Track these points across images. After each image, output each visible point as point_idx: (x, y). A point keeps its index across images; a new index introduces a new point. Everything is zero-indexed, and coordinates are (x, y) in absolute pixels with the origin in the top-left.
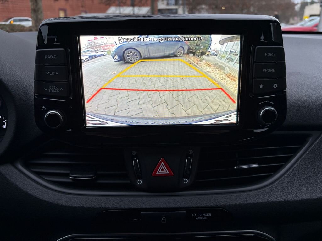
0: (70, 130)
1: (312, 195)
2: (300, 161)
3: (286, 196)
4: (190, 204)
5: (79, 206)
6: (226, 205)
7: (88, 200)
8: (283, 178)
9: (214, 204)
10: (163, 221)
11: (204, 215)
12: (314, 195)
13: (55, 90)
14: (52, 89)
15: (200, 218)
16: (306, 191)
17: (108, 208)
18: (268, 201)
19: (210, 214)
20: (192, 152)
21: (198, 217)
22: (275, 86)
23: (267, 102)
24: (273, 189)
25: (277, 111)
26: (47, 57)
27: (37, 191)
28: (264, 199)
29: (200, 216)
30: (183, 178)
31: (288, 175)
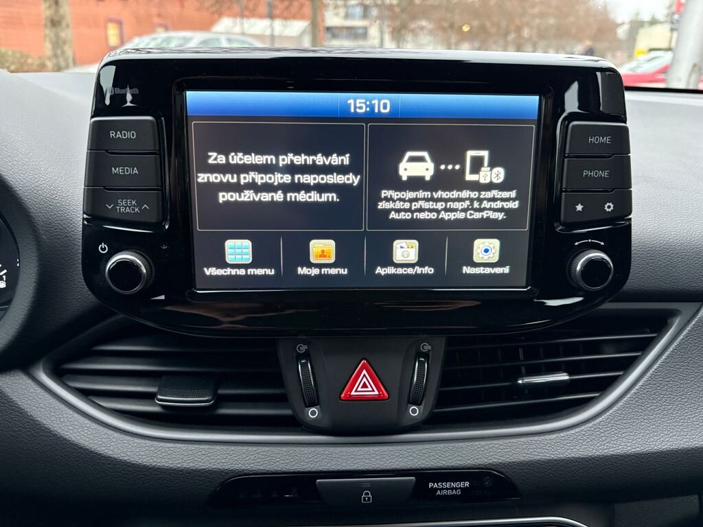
0: (162, 297)
1: (682, 442)
2: (655, 367)
3: (629, 444)
4: (424, 461)
5: (179, 465)
6: (501, 463)
7: (200, 453)
8: (621, 404)
9: (476, 461)
10: (364, 500)
11: (454, 485)
12: (687, 442)
13: (130, 207)
14: (123, 206)
15: (444, 492)
16: (669, 433)
17: (244, 470)
18: (590, 454)
19: (467, 484)
20: (427, 347)
21: (440, 490)
22: (609, 207)
23: (590, 241)
24: (601, 427)
25: (612, 261)
26: (115, 136)
27: (83, 433)
28: (581, 450)
29: (446, 488)
30: (409, 405)
31: (632, 399)
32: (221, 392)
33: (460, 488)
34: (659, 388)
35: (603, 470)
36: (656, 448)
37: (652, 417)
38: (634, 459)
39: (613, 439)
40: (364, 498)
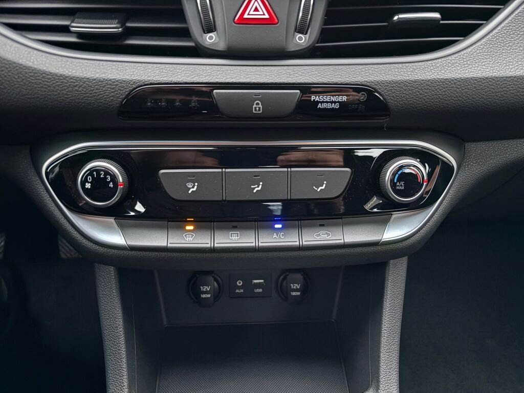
3: (488, 70)
6: (375, 81)
8: (483, 41)
9: (353, 78)
10: (256, 110)
11: (333, 99)
15: (325, 105)
17: (149, 80)
18: (453, 76)
19: (345, 98)
21: (321, 103)
24: (464, 57)
28: (446, 73)
29: (327, 102)
30: (296, 34)
31: (493, 37)
32: (129, 25)
33: (338, 102)
34: (518, 29)
35: (463, 90)
36: (510, 73)
37: (509, 51)
38: (491, 81)
39: (474, 66)
40: (255, 108)
